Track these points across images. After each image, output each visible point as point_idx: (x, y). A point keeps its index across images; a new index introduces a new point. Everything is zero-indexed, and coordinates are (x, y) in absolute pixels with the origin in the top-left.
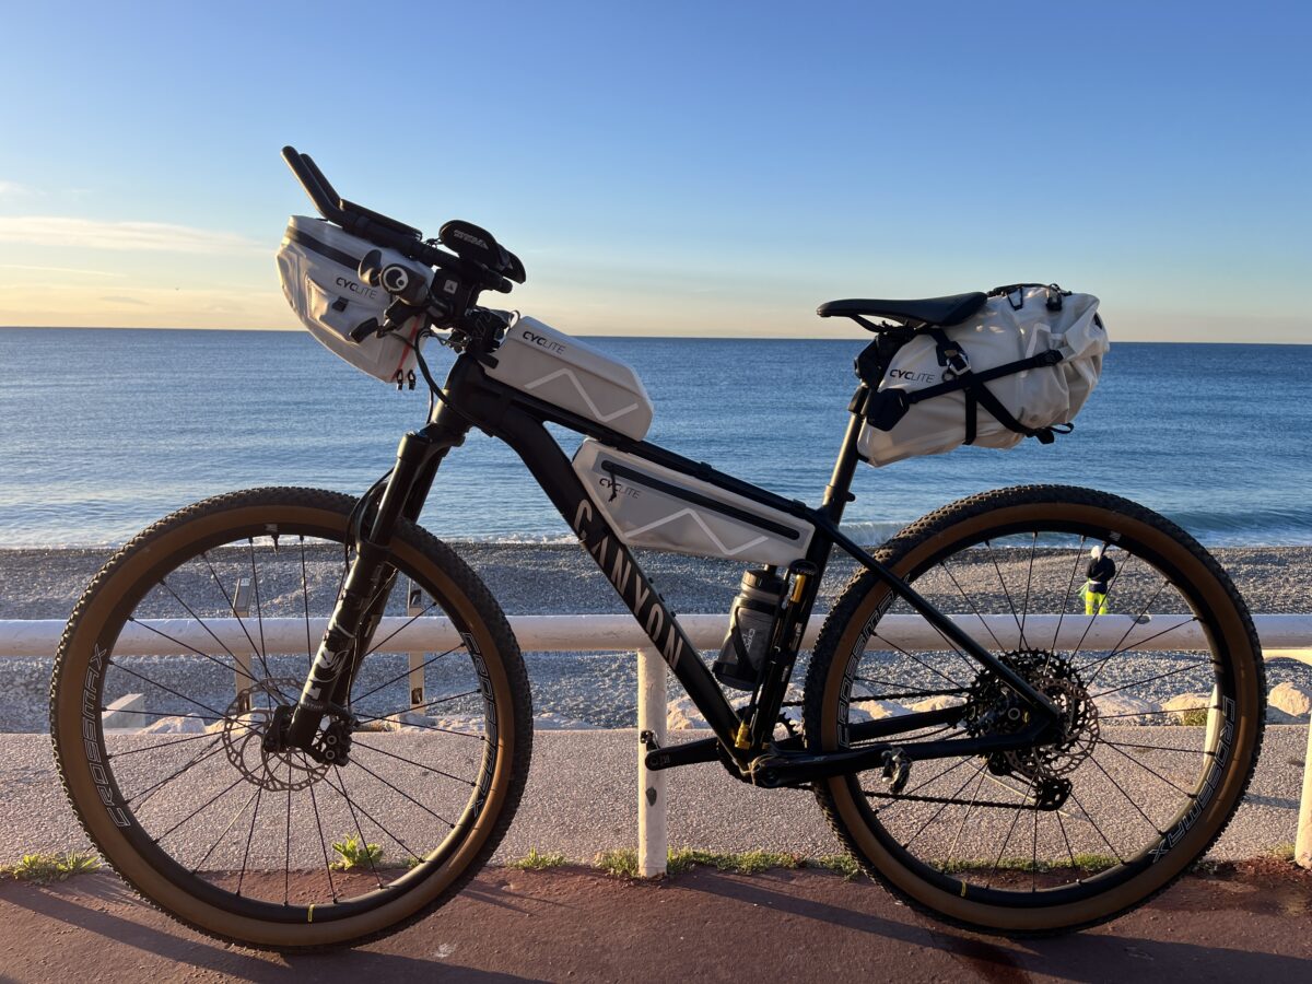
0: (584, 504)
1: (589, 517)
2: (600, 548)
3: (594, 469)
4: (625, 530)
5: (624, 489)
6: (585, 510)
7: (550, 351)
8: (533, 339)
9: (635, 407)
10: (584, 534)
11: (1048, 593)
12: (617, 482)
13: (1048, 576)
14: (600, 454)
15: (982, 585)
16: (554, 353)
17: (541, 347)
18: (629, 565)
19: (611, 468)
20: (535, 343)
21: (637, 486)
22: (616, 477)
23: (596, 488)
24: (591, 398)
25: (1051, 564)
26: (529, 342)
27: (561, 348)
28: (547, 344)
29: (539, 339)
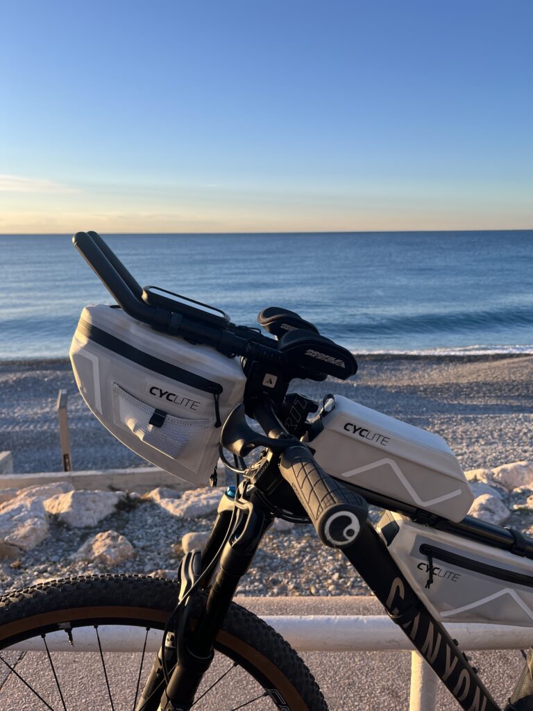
0: (397, 582)
1: (402, 594)
2: (412, 625)
3: (412, 554)
4: (440, 610)
5: (442, 574)
6: (398, 588)
7: (373, 443)
8: (355, 431)
9: (458, 492)
10: (396, 611)
11: (514, 381)
12: (435, 565)
13: (513, 370)
14: (418, 537)
15: (475, 376)
16: (378, 444)
17: (364, 439)
18: (440, 637)
19: (429, 551)
20: (357, 435)
21: (456, 569)
22: (434, 559)
23: (412, 571)
24: (413, 486)
25: (513, 363)
26: (350, 433)
27: (385, 439)
28: (370, 436)
29: (361, 431)
